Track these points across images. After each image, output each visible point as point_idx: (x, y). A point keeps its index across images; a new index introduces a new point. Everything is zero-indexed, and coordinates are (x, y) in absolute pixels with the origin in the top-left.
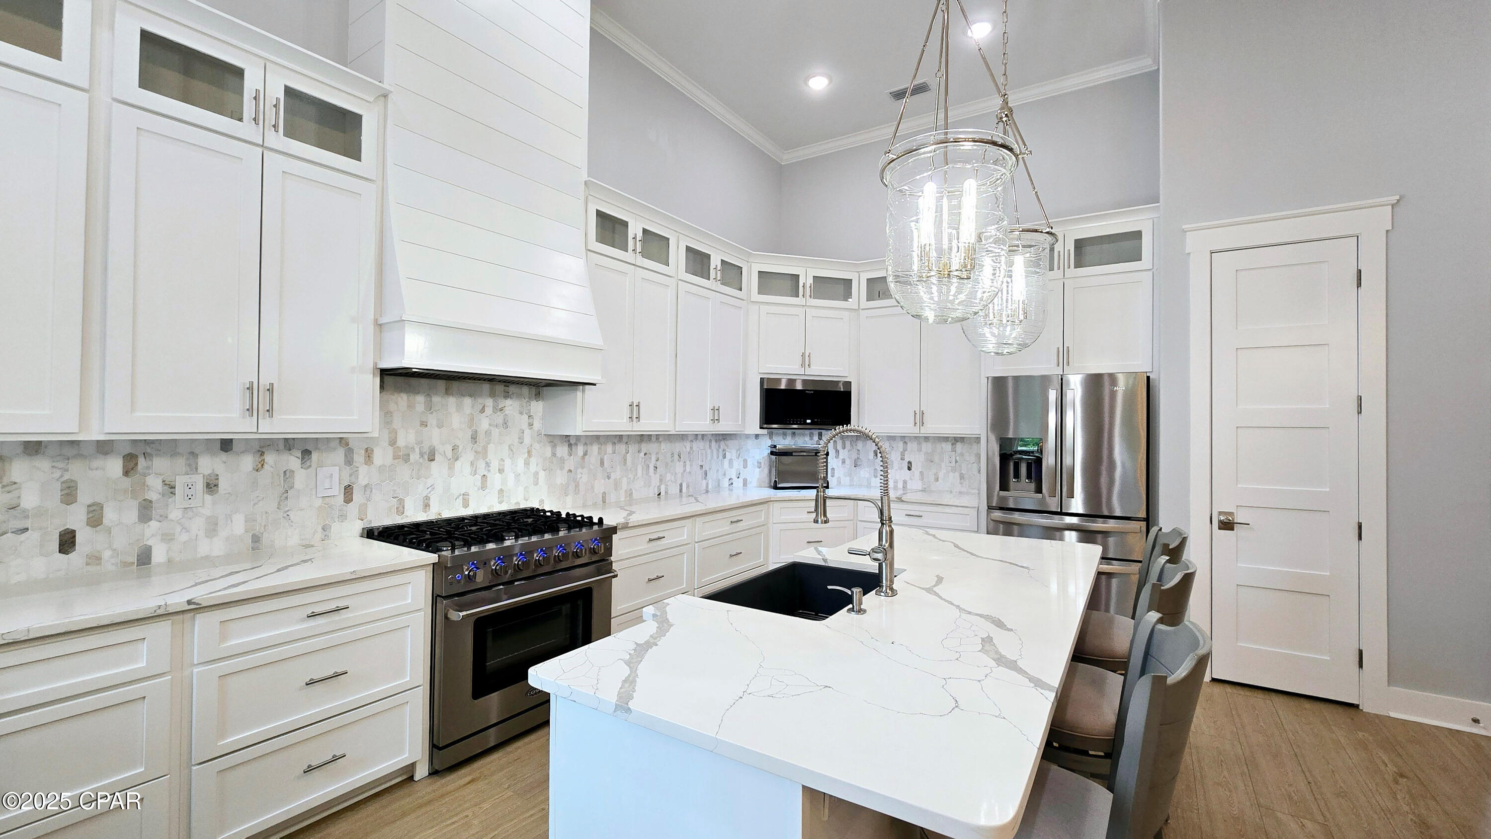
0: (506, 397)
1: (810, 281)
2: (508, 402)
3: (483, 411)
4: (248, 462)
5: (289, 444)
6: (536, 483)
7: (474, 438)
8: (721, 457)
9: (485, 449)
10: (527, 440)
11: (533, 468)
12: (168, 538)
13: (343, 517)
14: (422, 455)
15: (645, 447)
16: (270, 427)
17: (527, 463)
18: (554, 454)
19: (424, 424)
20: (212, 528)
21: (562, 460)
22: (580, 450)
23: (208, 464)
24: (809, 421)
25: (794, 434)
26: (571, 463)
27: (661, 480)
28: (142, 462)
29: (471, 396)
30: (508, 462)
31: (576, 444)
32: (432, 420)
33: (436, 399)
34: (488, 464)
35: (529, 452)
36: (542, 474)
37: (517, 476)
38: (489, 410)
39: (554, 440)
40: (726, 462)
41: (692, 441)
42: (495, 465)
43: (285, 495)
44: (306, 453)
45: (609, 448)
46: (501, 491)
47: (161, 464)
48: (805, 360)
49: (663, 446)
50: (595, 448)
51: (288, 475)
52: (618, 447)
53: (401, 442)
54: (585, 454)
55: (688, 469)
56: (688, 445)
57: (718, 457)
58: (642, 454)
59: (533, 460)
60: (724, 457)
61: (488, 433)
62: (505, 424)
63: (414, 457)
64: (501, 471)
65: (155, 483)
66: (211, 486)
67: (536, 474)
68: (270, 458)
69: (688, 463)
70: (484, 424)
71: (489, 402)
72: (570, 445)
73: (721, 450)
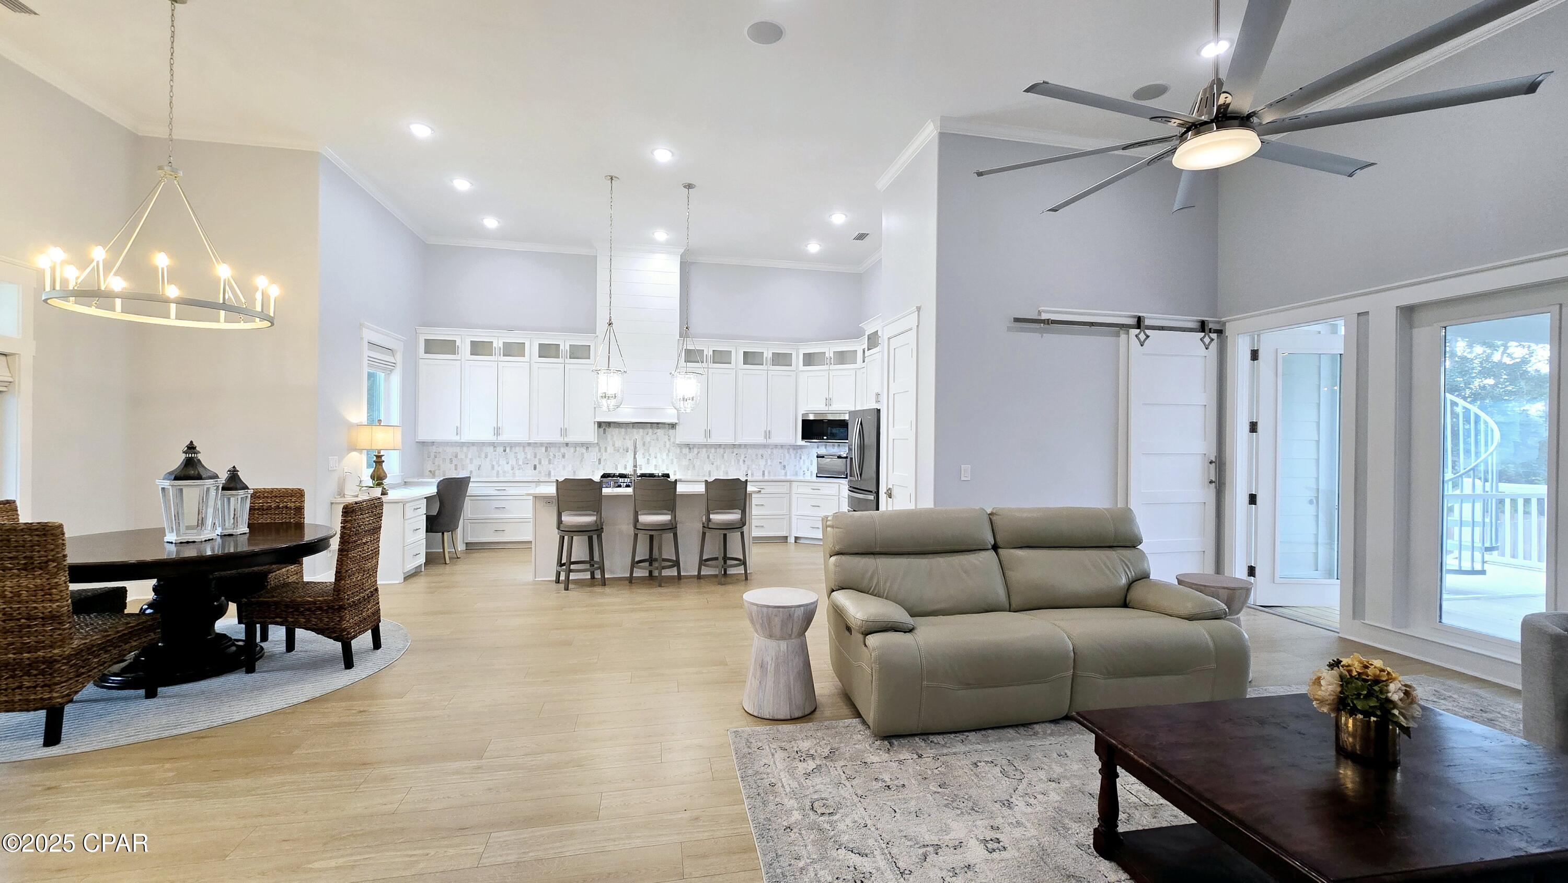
0: (657, 429)
1: (832, 355)
2: (659, 430)
3: (647, 434)
4: (572, 450)
5: (583, 444)
6: (672, 463)
7: (644, 445)
8: (798, 458)
9: (649, 448)
10: (668, 446)
11: (670, 458)
12: (554, 469)
13: (598, 469)
14: (624, 450)
15: (736, 451)
16: (567, 440)
17: (667, 455)
18: (681, 452)
19: (624, 439)
20: (564, 468)
21: (685, 455)
22: (696, 451)
23: (563, 450)
24: (825, 438)
25: (839, 445)
26: (690, 456)
27: (748, 468)
28: (549, 449)
29: (642, 428)
30: (659, 455)
31: (693, 448)
32: (627, 437)
33: (628, 430)
34: (650, 455)
35: (669, 451)
36: (675, 461)
37: (663, 460)
38: (650, 434)
39: (681, 446)
40: (802, 461)
41: (772, 449)
42: (653, 455)
43: (581, 461)
44: (587, 448)
45: (713, 450)
46: (656, 466)
47: (552, 449)
48: (828, 401)
49: (749, 451)
50: (704, 450)
51: (583, 454)
52: (718, 450)
53: (616, 446)
54: (698, 453)
55: (769, 463)
56: (769, 451)
57: (796, 458)
58: (735, 454)
59: (670, 454)
60: (801, 458)
61: (649, 442)
62: (657, 439)
63: (621, 450)
64: (656, 458)
65: (551, 454)
66: (564, 456)
67: (672, 460)
68: (578, 449)
69: (769, 460)
70: (648, 439)
71: (650, 431)
72: (690, 449)
73: (798, 455)
